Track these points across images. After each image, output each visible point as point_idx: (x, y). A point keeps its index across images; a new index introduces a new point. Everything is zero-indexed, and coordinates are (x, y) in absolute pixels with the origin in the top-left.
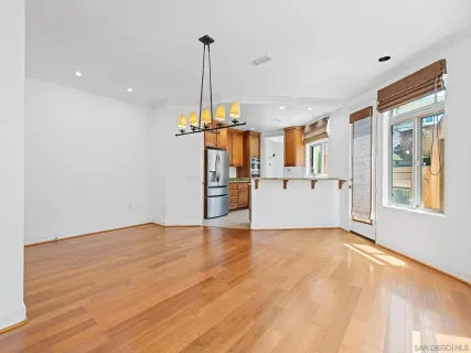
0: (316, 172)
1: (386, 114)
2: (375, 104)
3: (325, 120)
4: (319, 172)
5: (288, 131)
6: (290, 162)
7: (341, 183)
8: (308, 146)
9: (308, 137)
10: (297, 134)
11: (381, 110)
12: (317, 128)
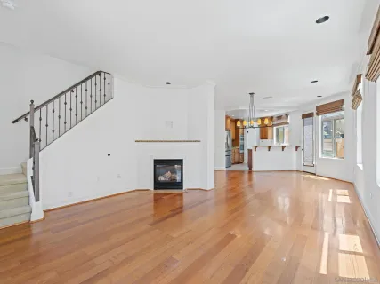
1: (320, 117)
2: (315, 112)
3: (287, 116)
6: (264, 136)
7: (297, 148)
8: (275, 128)
9: (275, 123)
11: (318, 114)
12: (282, 119)
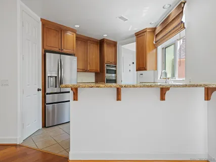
0: (169, 75)
4: (173, 75)
5: (139, 35)
8: (160, 48)
10: (148, 37)
